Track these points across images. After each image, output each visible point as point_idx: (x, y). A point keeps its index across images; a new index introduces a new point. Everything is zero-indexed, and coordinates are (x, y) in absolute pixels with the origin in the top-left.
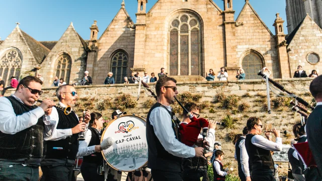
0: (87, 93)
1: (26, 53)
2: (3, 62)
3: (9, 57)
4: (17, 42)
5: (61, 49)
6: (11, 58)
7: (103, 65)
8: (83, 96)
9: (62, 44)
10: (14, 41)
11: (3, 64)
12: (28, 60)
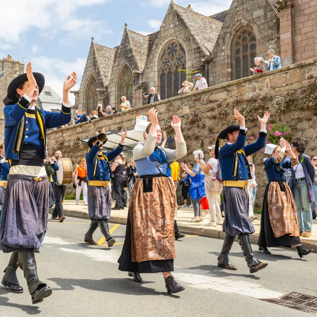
0: (254, 89)
1: (189, 40)
2: (163, 63)
3: (169, 54)
4: (176, 26)
5: (236, 19)
6: (173, 55)
7: (310, 29)
8: (249, 95)
9: (238, 9)
10: (172, 26)
11: (164, 67)
12: (193, 51)
